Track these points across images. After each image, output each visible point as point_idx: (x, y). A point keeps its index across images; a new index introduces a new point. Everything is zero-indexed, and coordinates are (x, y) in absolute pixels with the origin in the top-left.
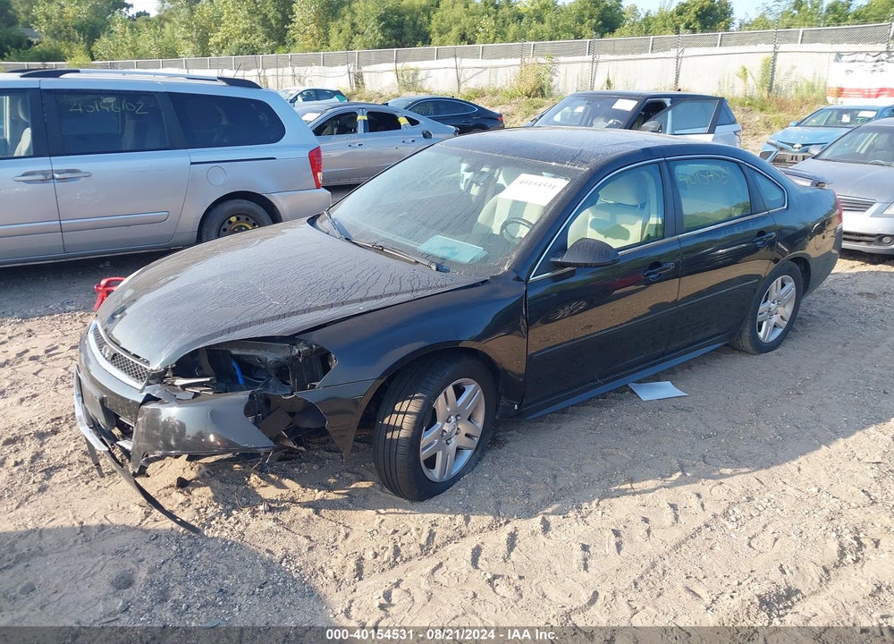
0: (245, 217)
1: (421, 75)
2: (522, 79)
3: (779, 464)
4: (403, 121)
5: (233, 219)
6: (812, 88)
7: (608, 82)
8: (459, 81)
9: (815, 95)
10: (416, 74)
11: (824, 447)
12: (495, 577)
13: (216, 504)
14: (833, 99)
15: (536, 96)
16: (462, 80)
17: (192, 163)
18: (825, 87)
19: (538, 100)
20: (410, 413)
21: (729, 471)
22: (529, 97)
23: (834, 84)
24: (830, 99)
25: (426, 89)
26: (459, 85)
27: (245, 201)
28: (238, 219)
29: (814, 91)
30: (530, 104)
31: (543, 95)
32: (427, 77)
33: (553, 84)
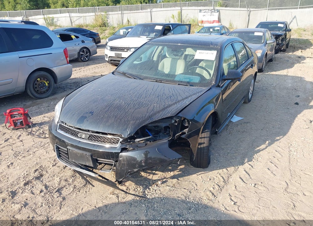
0: (43, 78)
1: (55, 20)
2: (96, 20)
3: (287, 133)
4: (73, 37)
5: (39, 79)
6: (194, 21)
7: (128, 20)
8: (71, 22)
9: (195, 23)
10: (53, 20)
11: (292, 126)
12: (255, 184)
13: (139, 186)
14: (201, 24)
15: (103, 26)
16: (73, 21)
17: (19, 58)
18: (198, 21)
19: (104, 28)
20: (206, 137)
21: (278, 138)
22: (101, 27)
23: (200, 19)
24: (200, 24)
25: (58, 25)
26: (72, 23)
27: (42, 72)
28: (40, 79)
29: (194, 22)
30: (102, 29)
31: (105, 26)
32: (58, 21)
33: (108, 22)
